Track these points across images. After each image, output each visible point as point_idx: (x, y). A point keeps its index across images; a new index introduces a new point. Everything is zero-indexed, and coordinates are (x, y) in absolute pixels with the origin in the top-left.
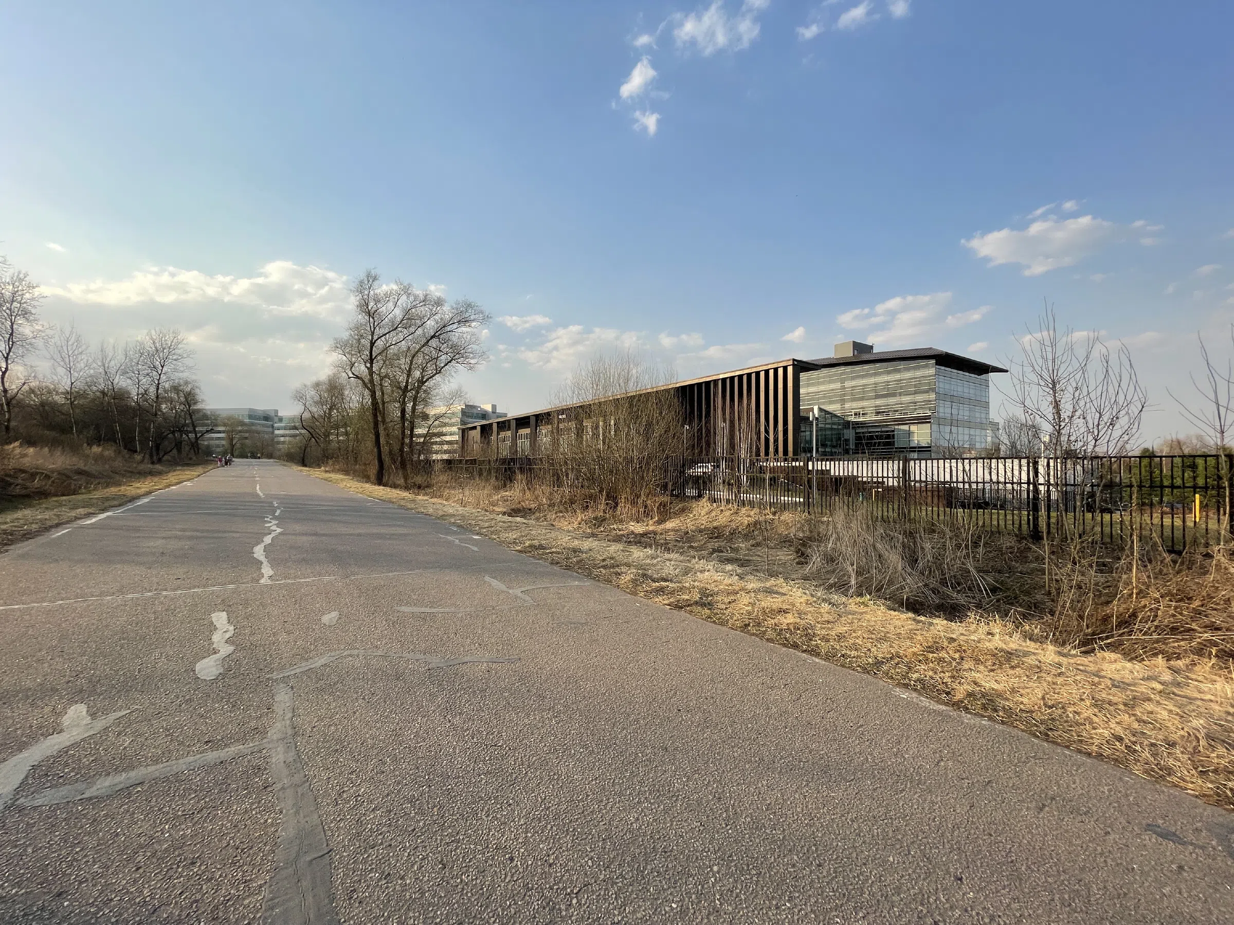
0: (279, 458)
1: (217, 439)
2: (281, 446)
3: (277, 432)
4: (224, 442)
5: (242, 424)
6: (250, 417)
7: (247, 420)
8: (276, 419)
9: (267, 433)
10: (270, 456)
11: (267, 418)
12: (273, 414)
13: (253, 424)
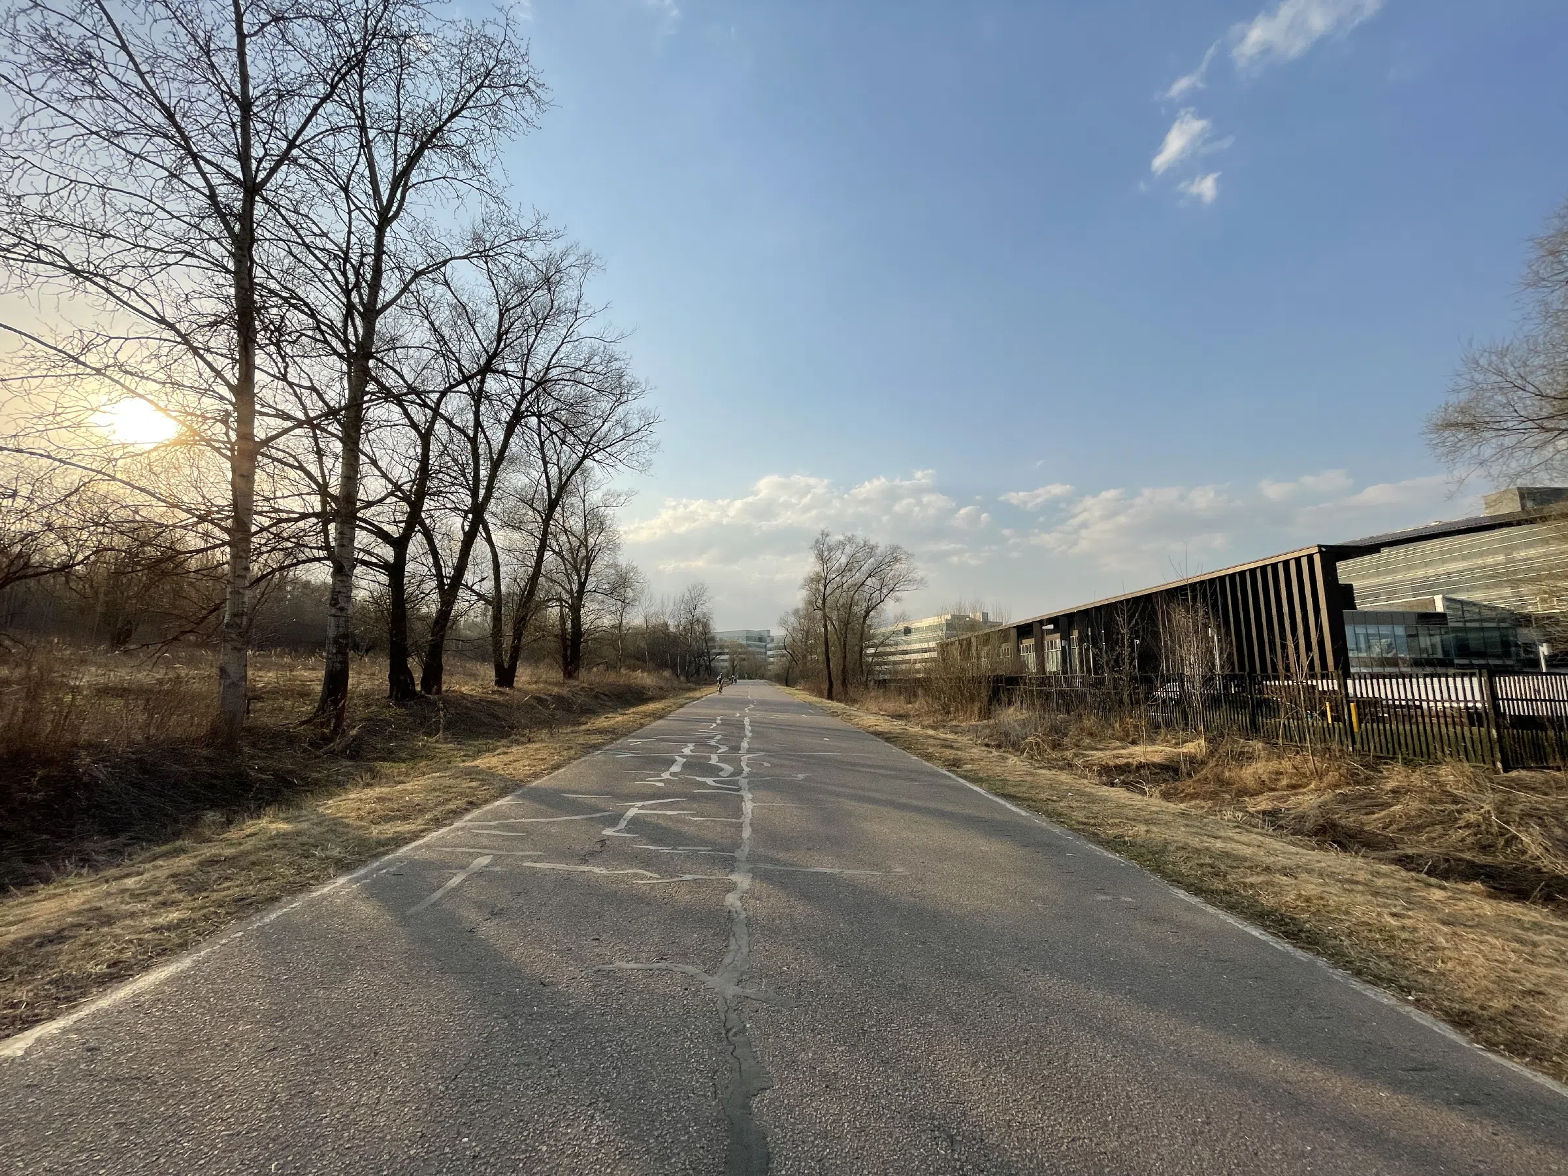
0: (770, 679)
1: (723, 662)
2: (770, 667)
3: (769, 653)
4: (726, 664)
5: (741, 646)
6: (748, 638)
7: (744, 642)
8: (768, 640)
9: (761, 653)
10: (762, 678)
11: (761, 639)
12: (765, 635)
13: (749, 646)
